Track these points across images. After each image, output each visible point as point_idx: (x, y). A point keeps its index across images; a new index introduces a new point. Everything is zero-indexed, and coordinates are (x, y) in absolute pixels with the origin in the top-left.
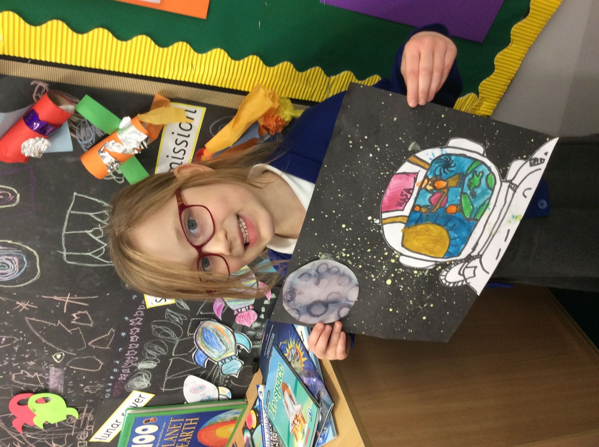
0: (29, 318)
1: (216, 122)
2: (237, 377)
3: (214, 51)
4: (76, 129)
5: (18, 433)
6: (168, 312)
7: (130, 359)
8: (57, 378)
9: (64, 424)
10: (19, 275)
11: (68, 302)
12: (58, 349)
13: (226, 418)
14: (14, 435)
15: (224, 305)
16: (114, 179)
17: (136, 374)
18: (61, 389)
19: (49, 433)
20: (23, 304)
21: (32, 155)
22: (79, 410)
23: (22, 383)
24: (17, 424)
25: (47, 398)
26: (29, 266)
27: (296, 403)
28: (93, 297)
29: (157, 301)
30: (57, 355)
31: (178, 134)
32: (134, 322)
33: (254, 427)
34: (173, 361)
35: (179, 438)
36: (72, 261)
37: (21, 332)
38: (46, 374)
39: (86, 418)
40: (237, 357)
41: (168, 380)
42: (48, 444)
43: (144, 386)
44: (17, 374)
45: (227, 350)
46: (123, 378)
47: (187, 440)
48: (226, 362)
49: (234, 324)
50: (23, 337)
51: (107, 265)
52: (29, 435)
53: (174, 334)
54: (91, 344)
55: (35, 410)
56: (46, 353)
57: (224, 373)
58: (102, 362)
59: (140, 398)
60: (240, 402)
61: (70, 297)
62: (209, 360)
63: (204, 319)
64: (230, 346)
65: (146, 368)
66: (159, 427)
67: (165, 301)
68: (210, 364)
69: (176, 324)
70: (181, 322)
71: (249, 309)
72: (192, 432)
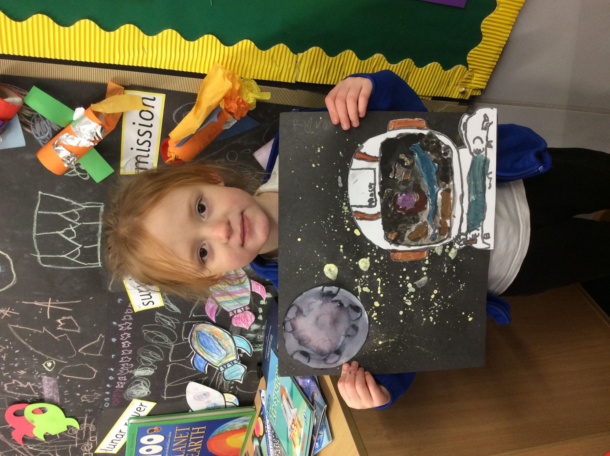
0: (12, 326)
1: (178, 109)
2: (241, 382)
3: (165, 32)
4: (30, 124)
5: (19, 445)
6: (158, 316)
7: (124, 366)
8: (50, 387)
9: (65, 435)
11: (50, 308)
12: (48, 357)
14: (16, 447)
15: (217, 306)
16: (79, 175)
17: (134, 382)
18: (57, 399)
19: (51, 444)
20: (3, 310)
22: (79, 420)
23: (16, 393)
24: (17, 436)
25: (44, 408)
26: (4, 271)
27: (293, 407)
28: (76, 302)
29: (145, 304)
30: (47, 363)
31: (140, 125)
32: (123, 327)
33: (261, 434)
34: (171, 366)
35: (187, 448)
36: (48, 264)
37: (6, 340)
38: (39, 383)
39: (88, 429)
40: (238, 361)
41: (168, 387)
43: (143, 394)
44: (9, 384)
45: (227, 354)
46: (120, 386)
47: (197, 450)
48: (228, 367)
49: (231, 327)
50: (9, 345)
51: (85, 267)
52: (30, 446)
53: (167, 338)
54: (81, 351)
55: (33, 421)
56: (36, 361)
57: (227, 379)
58: (96, 370)
59: (141, 406)
60: (248, 409)
61: (51, 302)
62: (209, 365)
63: (197, 322)
64: (231, 350)
65: (143, 375)
66: (164, 436)
67: (153, 304)
68: (211, 369)
69: (168, 328)
70: (173, 325)
71: (245, 310)
72: (201, 441)
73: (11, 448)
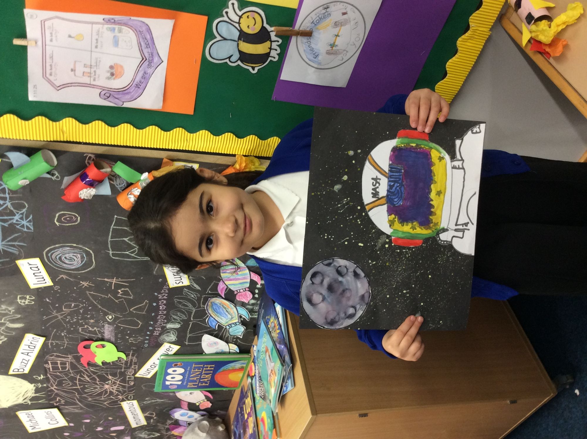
0: (89, 292)
2: (241, 337)
3: (201, 132)
4: (113, 179)
5: (85, 367)
6: (185, 291)
7: (160, 321)
8: (109, 331)
9: (116, 363)
10: (81, 265)
11: (115, 283)
12: (109, 313)
13: (236, 366)
14: (82, 368)
15: (226, 287)
17: (166, 332)
18: (113, 339)
19: (107, 368)
20: (85, 283)
21: (86, 198)
22: (126, 354)
23: (86, 334)
24: (84, 361)
25: (104, 345)
26: (88, 260)
27: (272, 362)
28: (132, 280)
29: (177, 283)
30: (109, 316)
32: (161, 297)
33: (253, 375)
34: (192, 323)
35: (200, 379)
36: (116, 257)
37: (84, 301)
38: (102, 329)
39: (132, 360)
40: (240, 323)
41: (189, 336)
42: (106, 376)
43: (172, 340)
44: (82, 328)
45: (232, 318)
46: (156, 334)
47: (207, 380)
48: (232, 326)
49: (235, 301)
50: (86, 304)
51: (140, 260)
52: (92, 369)
53: (191, 305)
54: (132, 310)
55: (96, 352)
56: (102, 314)
57: (231, 334)
58: (141, 323)
59: (170, 348)
60: (245, 356)
61: (116, 279)
62: (219, 325)
63: (211, 296)
64: (234, 315)
65: (172, 327)
66: (184, 369)
67: (183, 283)
68: (220, 327)
69: (191, 299)
70: (195, 297)
71: (246, 290)
72: (211, 375)
73: (79, 369)
